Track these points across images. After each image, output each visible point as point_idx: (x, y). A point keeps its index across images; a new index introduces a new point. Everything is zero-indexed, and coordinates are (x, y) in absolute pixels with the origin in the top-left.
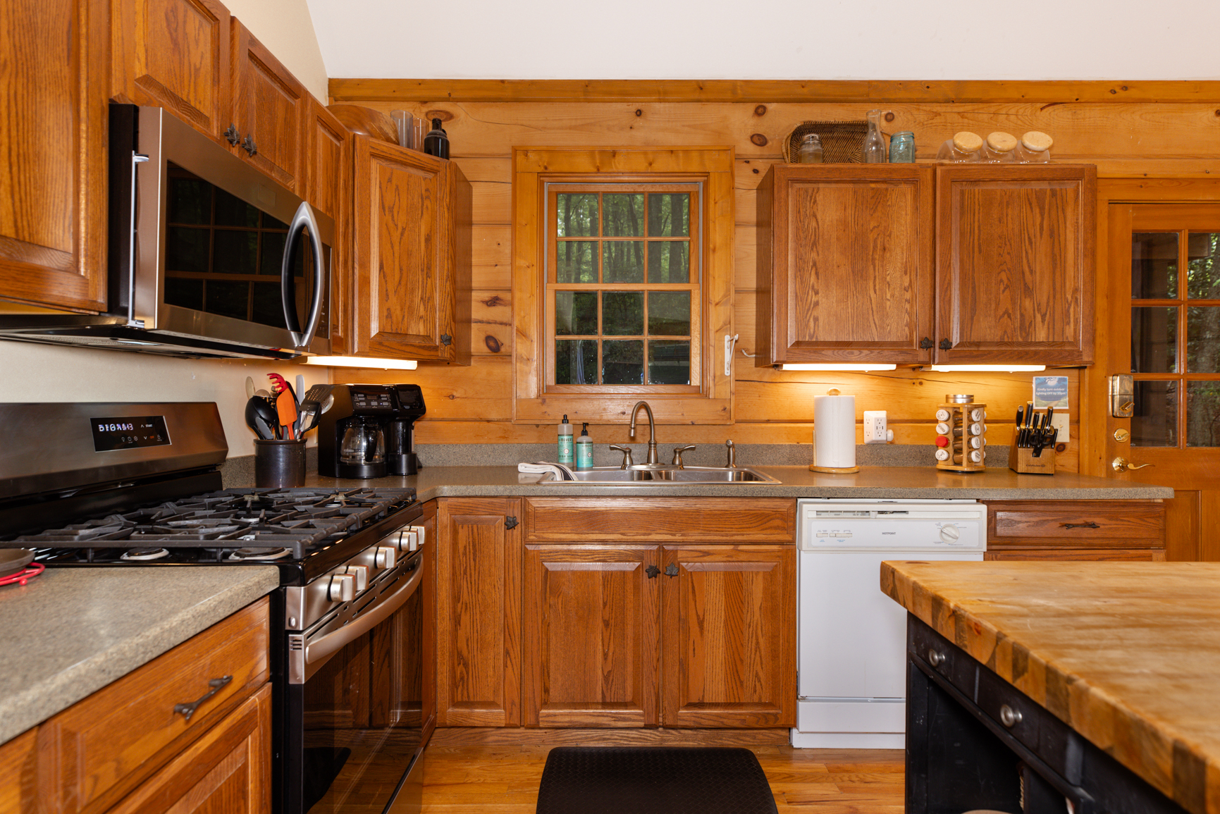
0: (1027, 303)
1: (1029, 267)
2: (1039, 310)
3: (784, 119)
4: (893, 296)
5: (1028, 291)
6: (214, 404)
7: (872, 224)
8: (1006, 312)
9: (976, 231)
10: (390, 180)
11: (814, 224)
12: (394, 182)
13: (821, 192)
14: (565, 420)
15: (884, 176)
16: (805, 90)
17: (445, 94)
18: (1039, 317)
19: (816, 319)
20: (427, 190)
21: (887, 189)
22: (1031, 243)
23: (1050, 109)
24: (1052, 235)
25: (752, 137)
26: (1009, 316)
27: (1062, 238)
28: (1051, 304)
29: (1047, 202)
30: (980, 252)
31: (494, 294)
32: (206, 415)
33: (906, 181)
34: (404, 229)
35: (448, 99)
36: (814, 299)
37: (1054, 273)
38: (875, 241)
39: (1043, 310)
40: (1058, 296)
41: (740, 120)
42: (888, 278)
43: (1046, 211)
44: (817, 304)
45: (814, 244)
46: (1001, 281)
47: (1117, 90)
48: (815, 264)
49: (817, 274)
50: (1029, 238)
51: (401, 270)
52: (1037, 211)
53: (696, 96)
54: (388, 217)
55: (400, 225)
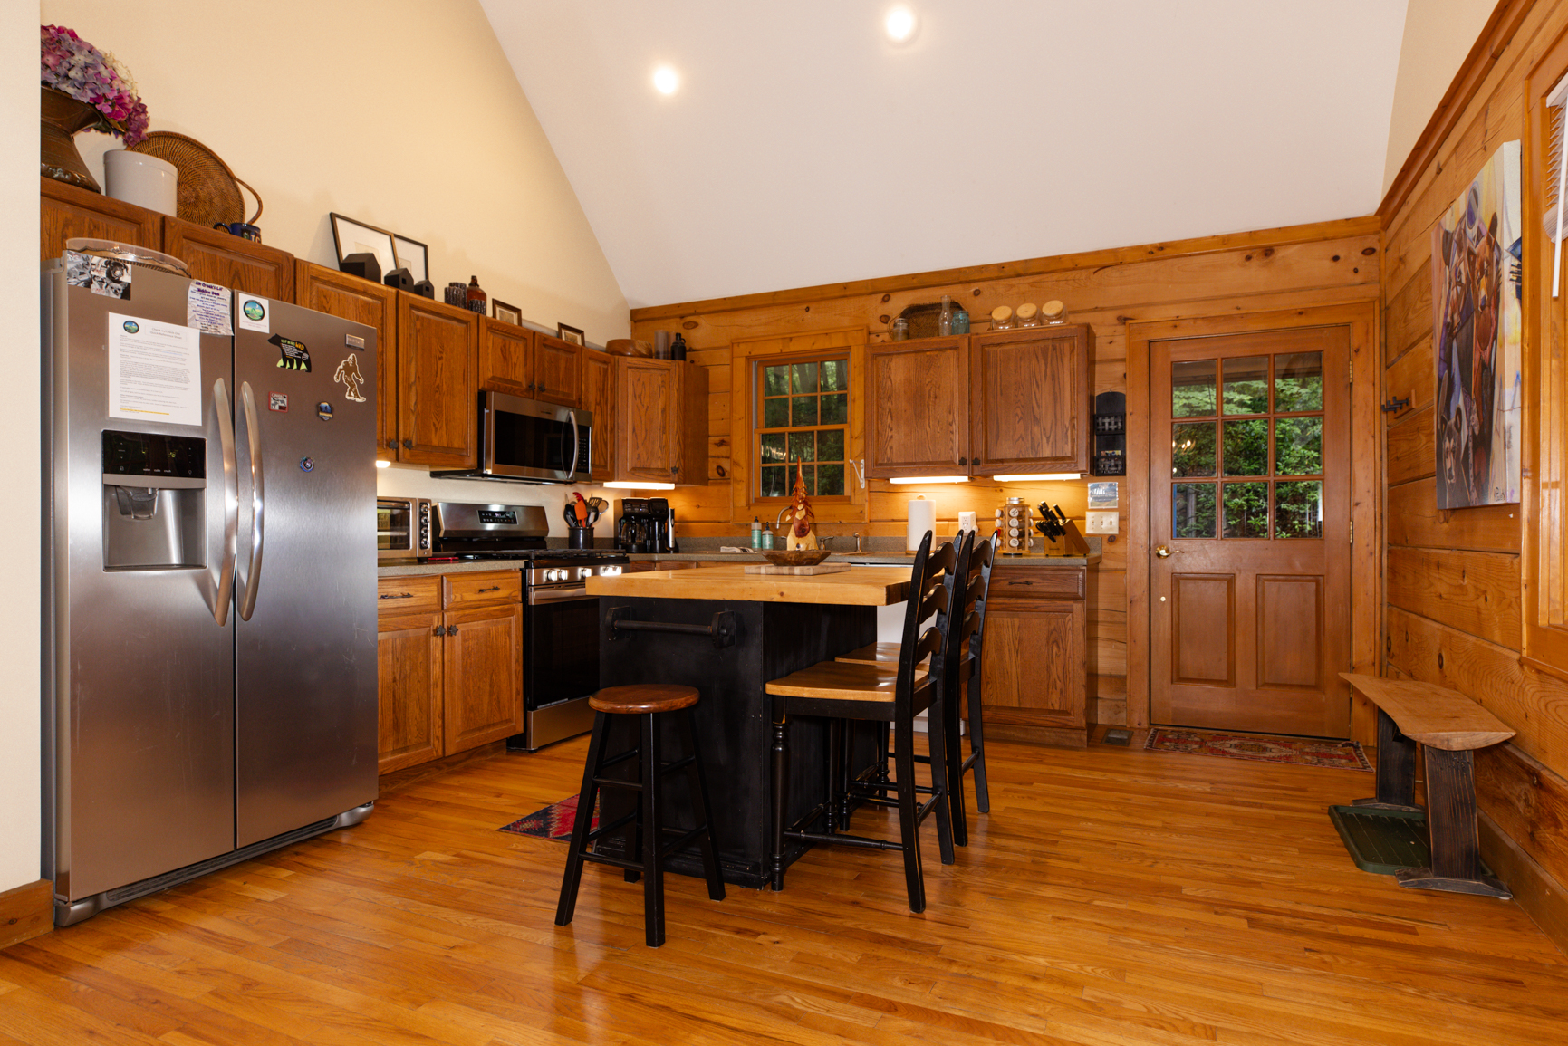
0: (1036, 429)
1: (1037, 403)
2: (1045, 434)
3: (900, 303)
4: (941, 429)
5: (1037, 420)
6: (543, 508)
7: (928, 380)
8: (1021, 436)
9: (999, 380)
10: (639, 380)
11: (889, 383)
12: (642, 380)
13: (894, 361)
14: (756, 520)
15: (935, 346)
16: (915, 281)
17: (692, 311)
18: (1045, 440)
19: (891, 448)
20: (663, 382)
21: (937, 356)
22: (1038, 385)
23: (1101, 272)
24: (1053, 379)
25: (881, 318)
26: (1023, 440)
27: (1061, 380)
28: (1054, 429)
29: (1049, 354)
30: (1001, 394)
31: (722, 438)
32: (538, 513)
33: (951, 349)
34: (648, 407)
35: (695, 314)
36: (890, 434)
37: (1055, 405)
38: (929, 391)
39: (1048, 435)
40: (1059, 423)
41: (875, 307)
42: (938, 417)
43: (1049, 361)
44: (891, 437)
45: (890, 397)
46: (1017, 414)
47: (1154, 251)
48: (890, 410)
49: (891, 417)
50: (1037, 382)
51: (646, 431)
52: (1042, 362)
53: (843, 294)
54: (638, 401)
55: (645, 405)
